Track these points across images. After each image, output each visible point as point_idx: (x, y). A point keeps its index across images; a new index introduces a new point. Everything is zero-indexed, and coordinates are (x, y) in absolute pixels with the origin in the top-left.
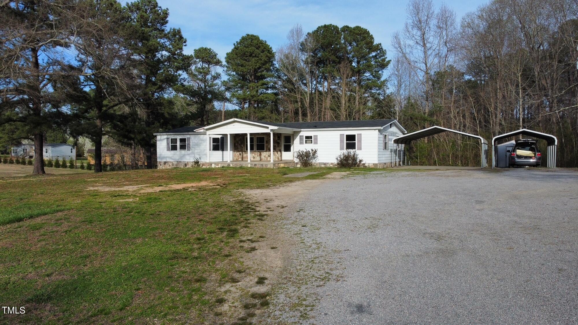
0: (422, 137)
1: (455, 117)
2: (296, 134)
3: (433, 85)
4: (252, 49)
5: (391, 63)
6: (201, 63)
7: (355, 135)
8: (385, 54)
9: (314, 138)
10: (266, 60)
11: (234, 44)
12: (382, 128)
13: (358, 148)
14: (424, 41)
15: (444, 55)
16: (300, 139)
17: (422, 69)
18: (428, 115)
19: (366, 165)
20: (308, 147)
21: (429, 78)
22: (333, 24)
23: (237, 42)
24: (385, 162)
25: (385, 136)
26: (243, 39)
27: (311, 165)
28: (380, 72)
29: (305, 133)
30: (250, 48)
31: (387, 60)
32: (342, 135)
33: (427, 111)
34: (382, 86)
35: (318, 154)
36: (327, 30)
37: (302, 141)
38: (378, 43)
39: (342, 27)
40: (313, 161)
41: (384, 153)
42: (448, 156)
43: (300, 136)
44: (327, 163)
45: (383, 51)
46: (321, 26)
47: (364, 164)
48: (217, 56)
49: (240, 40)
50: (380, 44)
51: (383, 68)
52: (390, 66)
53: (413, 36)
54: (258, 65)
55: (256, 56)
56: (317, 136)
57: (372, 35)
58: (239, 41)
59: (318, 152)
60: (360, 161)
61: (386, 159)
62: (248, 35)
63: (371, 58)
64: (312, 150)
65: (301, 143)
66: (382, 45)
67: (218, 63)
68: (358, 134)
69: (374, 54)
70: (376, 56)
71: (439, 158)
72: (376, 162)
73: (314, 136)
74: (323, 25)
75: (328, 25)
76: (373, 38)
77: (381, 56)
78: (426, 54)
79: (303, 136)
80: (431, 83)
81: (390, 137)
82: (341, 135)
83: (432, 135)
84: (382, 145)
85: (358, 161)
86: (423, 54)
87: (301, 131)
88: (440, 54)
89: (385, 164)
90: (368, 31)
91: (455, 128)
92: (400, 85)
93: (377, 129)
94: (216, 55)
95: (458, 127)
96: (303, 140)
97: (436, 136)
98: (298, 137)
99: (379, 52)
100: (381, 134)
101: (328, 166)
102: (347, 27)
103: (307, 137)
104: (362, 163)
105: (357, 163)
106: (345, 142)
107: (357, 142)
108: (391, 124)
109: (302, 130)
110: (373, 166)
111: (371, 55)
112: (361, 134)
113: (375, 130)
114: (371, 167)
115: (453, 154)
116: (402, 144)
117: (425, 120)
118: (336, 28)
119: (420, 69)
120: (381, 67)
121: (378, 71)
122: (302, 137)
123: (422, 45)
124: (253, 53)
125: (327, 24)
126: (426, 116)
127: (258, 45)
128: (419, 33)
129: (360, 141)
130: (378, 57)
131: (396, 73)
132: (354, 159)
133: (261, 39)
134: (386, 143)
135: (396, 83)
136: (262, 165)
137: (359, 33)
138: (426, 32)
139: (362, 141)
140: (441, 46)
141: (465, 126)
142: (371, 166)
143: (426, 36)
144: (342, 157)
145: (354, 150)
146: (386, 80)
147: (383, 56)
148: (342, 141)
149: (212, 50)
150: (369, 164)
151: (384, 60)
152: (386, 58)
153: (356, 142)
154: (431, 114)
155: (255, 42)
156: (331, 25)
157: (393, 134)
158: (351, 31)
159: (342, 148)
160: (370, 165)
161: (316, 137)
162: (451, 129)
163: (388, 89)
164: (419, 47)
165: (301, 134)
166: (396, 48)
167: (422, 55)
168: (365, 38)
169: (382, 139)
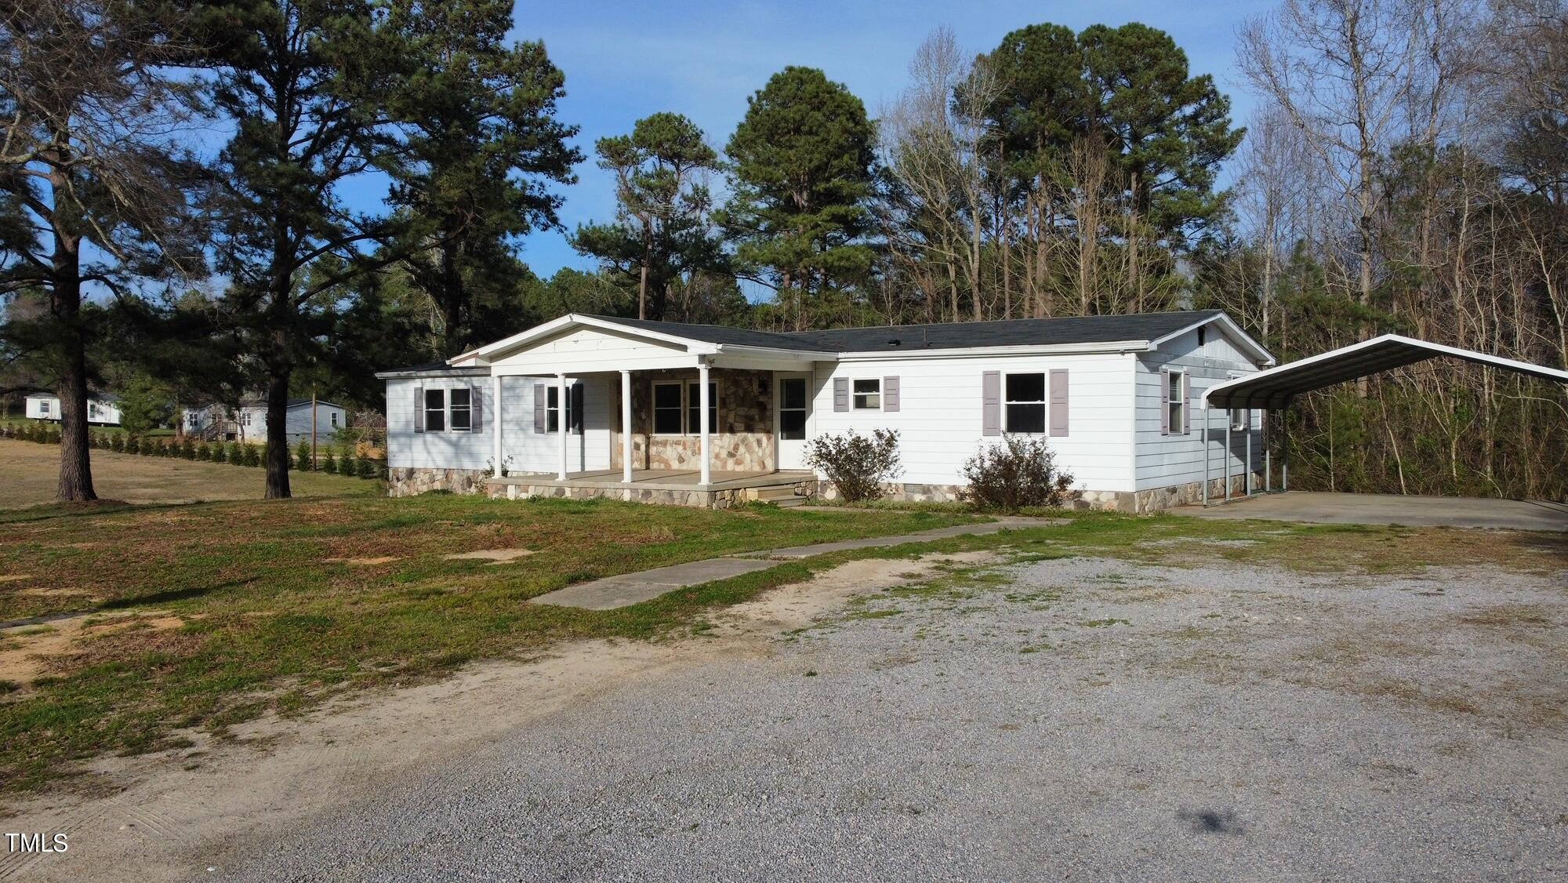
0: (1346, 379)
1: (1471, 307)
2: (821, 370)
3: (1388, 195)
4: (799, 110)
5: (1246, 137)
6: (654, 159)
7: (1041, 377)
8: (1227, 109)
9: (886, 389)
10: (841, 141)
11: (750, 100)
12: (1152, 346)
13: (1052, 428)
14: (1354, 47)
15: (1428, 90)
16: (836, 390)
17: (1348, 143)
18: (1371, 299)
19: (1088, 497)
20: (863, 425)
21: (1374, 173)
22: (1054, 23)
23: (758, 92)
24: (1170, 482)
25: (1174, 377)
26: (777, 82)
27: (874, 492)
28: (1210, 168)
29: (853, 367)
30: (795, 108)
31: (1232, 127)
32: (990, 377)
33: (1365, 286)
34: (1215, 212)
35: (903, 450)
36: (1034, 42)
37: (841, 400)
38: (1200, 75)
39: (1084, 29)
40: (883, 478)
41: (1166, 448)
42: (1446, 445)
43: (836, 380)
44: (936, 487)
45: (1218, 101)
46: (1019, 32)
47: (1077, 494)
48: (704, 138)
49: (768, 85)
50: (1209, 78)
51: (1223, 154)
52: (1243, 148)
53: (1317, 32)
54: (817, 158)
55: (810, 133)
56: (896, 379)
57: (1181, 51)
58: (763, 88)
59: (900, 442)
60: (1064, 481)
61: (1178, 469)
62: (790, 69)
63: (1177, 123)
64: (880, 435)
65: (840, 406)
66: (1215, 81)
67: (704, 158)
68: (1053, 372)
69: (1189, 110)
70: (1195, 116)
71: (1407, 453)
72: (1129, 487)
73: (886, 379)
74: (1024, 27)
75: (1039, 28)
76: (1185, 60)
77: (1213, 117)
78: (1361, 89)
79: (845, 380)
80: (1377, 187)
81: (1195, 382)
82: (986, 374)
83: (1381, 370)
84: (1158, 416)
85: (1053, 481)
86: (1353, 91)
87: (836, 363)
88: (1413, 91)
89: (1173, 490)
90: (1170, 38)
91: (1470, 344)
92: (1274, 209)
93: (1129, 351)
94: (698, 136)
95: (1482, 339)
96: (846, 396)
97: (1398, 373)
98: (830, 384)
99: (1204, 102)
100: (1154, 370)
101: (938, 498)
102: (1101, 29)
103: (860, 385)
104: (1071, 488)
105: (1049, 489)
106: (1003, 402)
107: (1052, 404)
108: (1201, 331)
109: (841, 355)
110: (1115, 504)
111: (1177, 114)
112: (1065, 372)
113: (1123, 353)
114: (1105, 507)
115: (1463, 438)
116: (1249, 407)
117: (1357, 317)
118: (1066, 33)
119: (1341, 144)
120: (1212, 151)
121: (1204, 166)
122: (841, 386)
123: (1347, 57)
124: (802, 122)
125: (1034, 24)
126: (1363, 303)
127: (817, 96)
128: (1336, 20)
129: (1062, 401)
130: (1201, 119)
131: (1264, 168)
132: (1038, 470)
133: (828, 79)
134: (1174, 408)
135: (1262, 199)
136: (670, 493)
137: (1140, 42)
138: (1361, 13)
139: (1071, 399)
140: (1417, 61)
141: (1508, 337)
142: (1109, 503)
143: (1364, 28)
144: (987, 464)
145: (1036, 437)
146: (1229, 194)
147: (1220, 115)
148: (989, 401)
149: (686, 122)
150: (1099, 493)
151: (1222, 128)
152: (1230, 121)
153: (1047, 402)
154: (1382, 298)
155: (810, 88)
156: (1048, 25)
157: (1213, 369)
158: (1111, 41)
159: (989, 429)
160: (1103, 498)
161: (893, 381)
162: (1454, 345)
163: (1236, 220)
164: (1337, 70)
165: (840, 372)
166: (1251, 74)
167: (1348, 94)
168: (1156, 58)
169: (1158, 391)
